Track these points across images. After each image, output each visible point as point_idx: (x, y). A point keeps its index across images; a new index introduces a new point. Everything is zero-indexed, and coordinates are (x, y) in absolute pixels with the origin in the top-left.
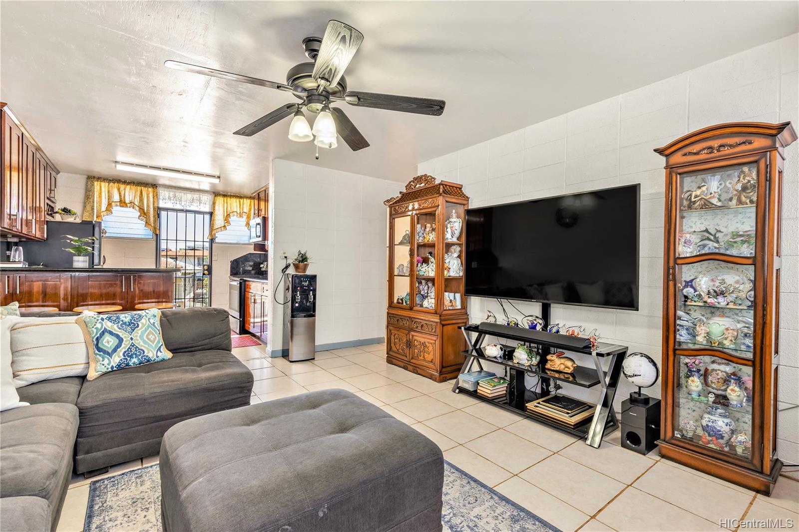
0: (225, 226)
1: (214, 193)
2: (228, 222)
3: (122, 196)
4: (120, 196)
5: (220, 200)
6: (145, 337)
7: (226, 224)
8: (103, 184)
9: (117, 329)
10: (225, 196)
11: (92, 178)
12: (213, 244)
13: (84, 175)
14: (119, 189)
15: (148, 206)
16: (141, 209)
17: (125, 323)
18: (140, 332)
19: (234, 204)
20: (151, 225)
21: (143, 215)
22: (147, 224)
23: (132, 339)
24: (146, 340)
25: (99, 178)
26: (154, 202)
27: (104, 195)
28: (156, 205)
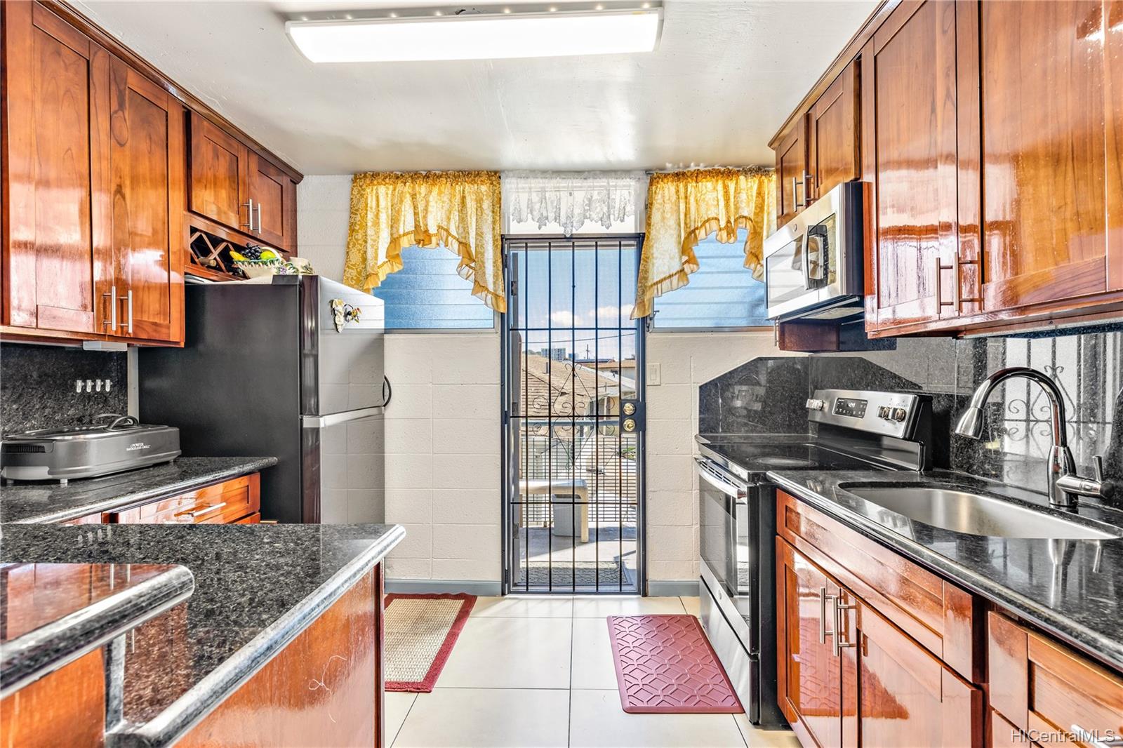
0: (682, 270)
1: (648, 172)
2: (692, 260)
3: (421, 215)
4: (416, 214)
5: (667, 190)
7: (687, 268)
8: (382, 190)
10: (679, 176)
11: (362, 177)
12: (649, 336)
13: (343, 172)
14: (413, 196)
15: (479, 235)
16: (464, 245)
19: (710, 197)
20: (487, 289)
21: (466, 261)
22: (479, 286)
25: (375, 175)
26: (494, 223)
27: (384, 218)
28: (497, 232)
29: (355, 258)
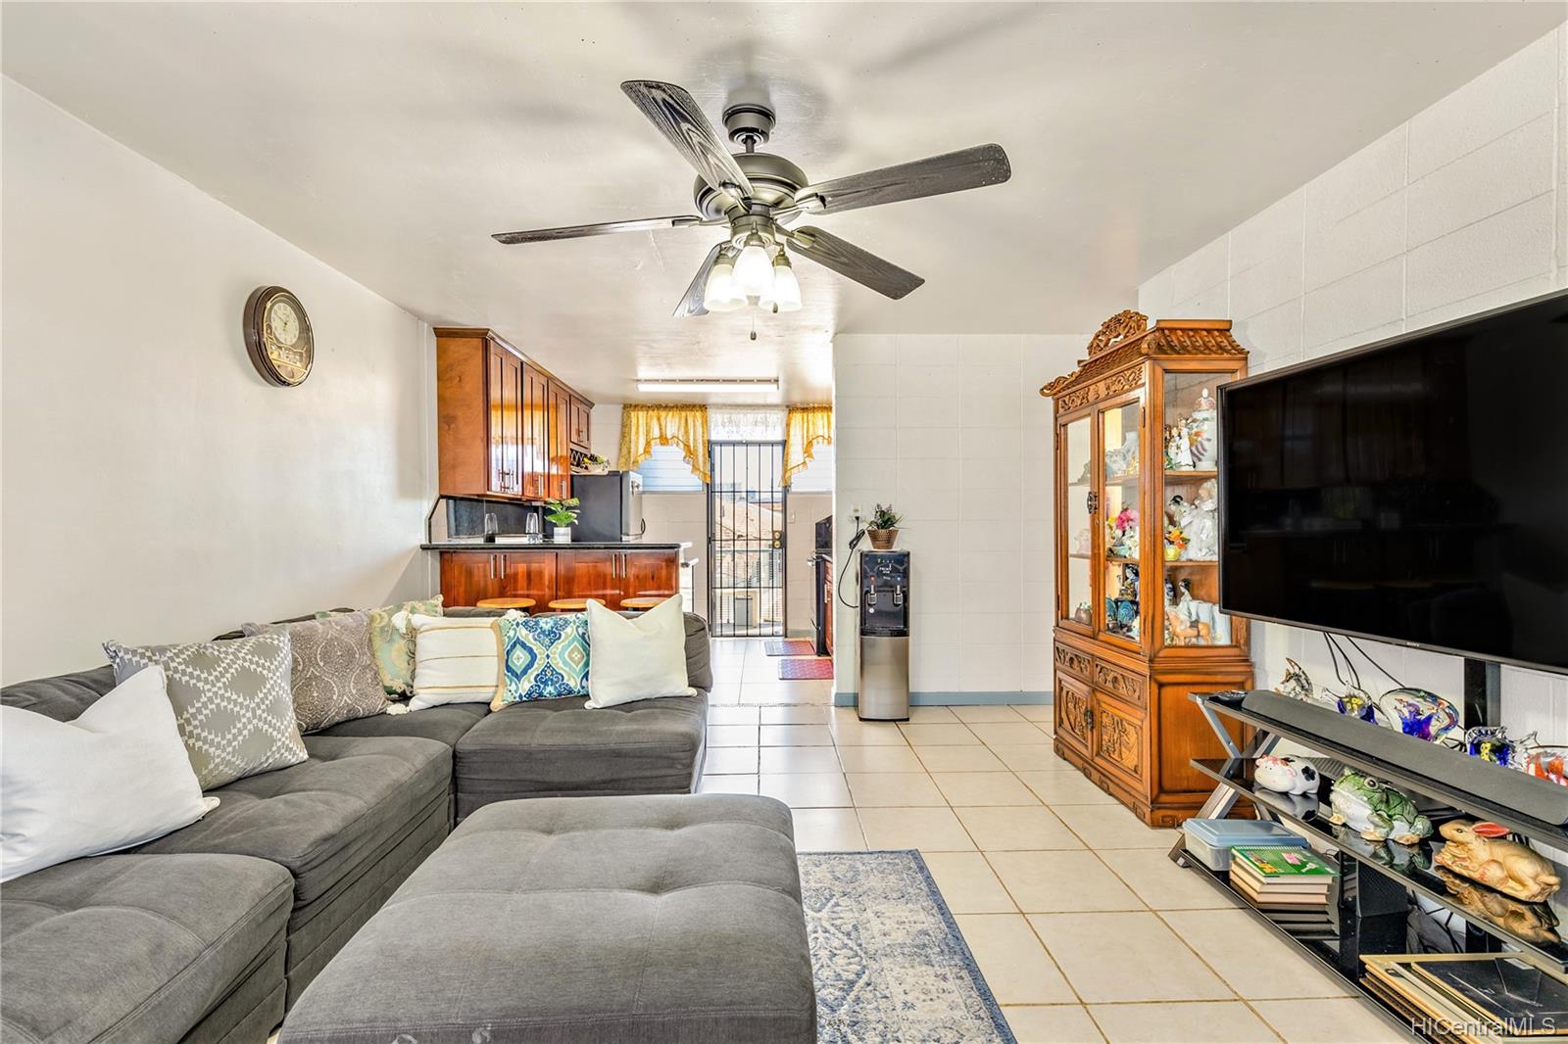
0: (804, 463)
1: (787, 407)
2: (810, 456)
3: (663, 429)
4: (661, 429)
5: (797, 417)
6: (566, 656)
7: (807, 459)
8: (640, 413)
9: (532, 640)
10: (804, 410)
11: (629, 407)
12: (789, 496)
13: (618, 404)
14: (659, 419)
15: (695, 440)
16: (687, 446)
17: (543, 632)
18: (560, 647)
19: (820, 423)
20: (700, 470)
21: (688, 454)
22: (695, 468)
23: (548, 656)
24: (568, 660)
25: (636, 406)
26: (703, 433)
27: (642, 430)
28: (706, 438)
29: (624, 451)
